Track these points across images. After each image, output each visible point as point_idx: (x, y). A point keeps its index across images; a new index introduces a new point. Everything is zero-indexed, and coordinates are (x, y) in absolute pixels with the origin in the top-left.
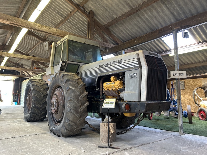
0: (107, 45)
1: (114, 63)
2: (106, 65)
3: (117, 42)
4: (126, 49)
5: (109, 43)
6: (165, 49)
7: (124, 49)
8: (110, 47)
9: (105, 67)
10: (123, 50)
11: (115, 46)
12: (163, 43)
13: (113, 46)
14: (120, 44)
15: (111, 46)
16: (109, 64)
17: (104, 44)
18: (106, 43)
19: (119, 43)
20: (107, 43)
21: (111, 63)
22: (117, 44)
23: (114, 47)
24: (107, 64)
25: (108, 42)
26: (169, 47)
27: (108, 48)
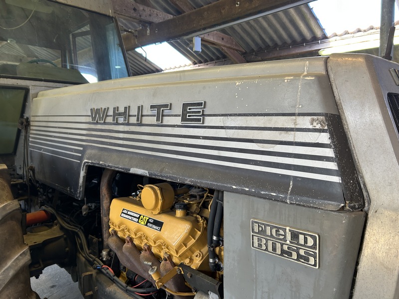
0: (146, 12)
1: (160, 116)
2: (120, 114)
3: (176, 5)
4: (204, 29)
5: (153, 7)
6: (308, 35)
7: (199, 30)
8: (156, 20)
9: (117, 124)
10: (195, 31)
11: (170, 17)
12: (308, 16)
13: (166, 19)
14: (187, 11)
15: (160, 16)
16: (134, 111)
17: (135, 9)
18: (141, 7)
19: (184, 8)
20: (146, 8)
21: (140, 108)
22: (179, 12)
23: (169, 21)
24: (122, 110)
25: (148, 5)
26: (322, 30)
27: (150, 23)
